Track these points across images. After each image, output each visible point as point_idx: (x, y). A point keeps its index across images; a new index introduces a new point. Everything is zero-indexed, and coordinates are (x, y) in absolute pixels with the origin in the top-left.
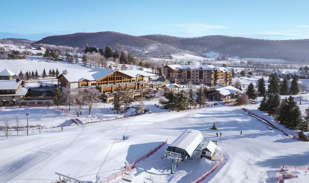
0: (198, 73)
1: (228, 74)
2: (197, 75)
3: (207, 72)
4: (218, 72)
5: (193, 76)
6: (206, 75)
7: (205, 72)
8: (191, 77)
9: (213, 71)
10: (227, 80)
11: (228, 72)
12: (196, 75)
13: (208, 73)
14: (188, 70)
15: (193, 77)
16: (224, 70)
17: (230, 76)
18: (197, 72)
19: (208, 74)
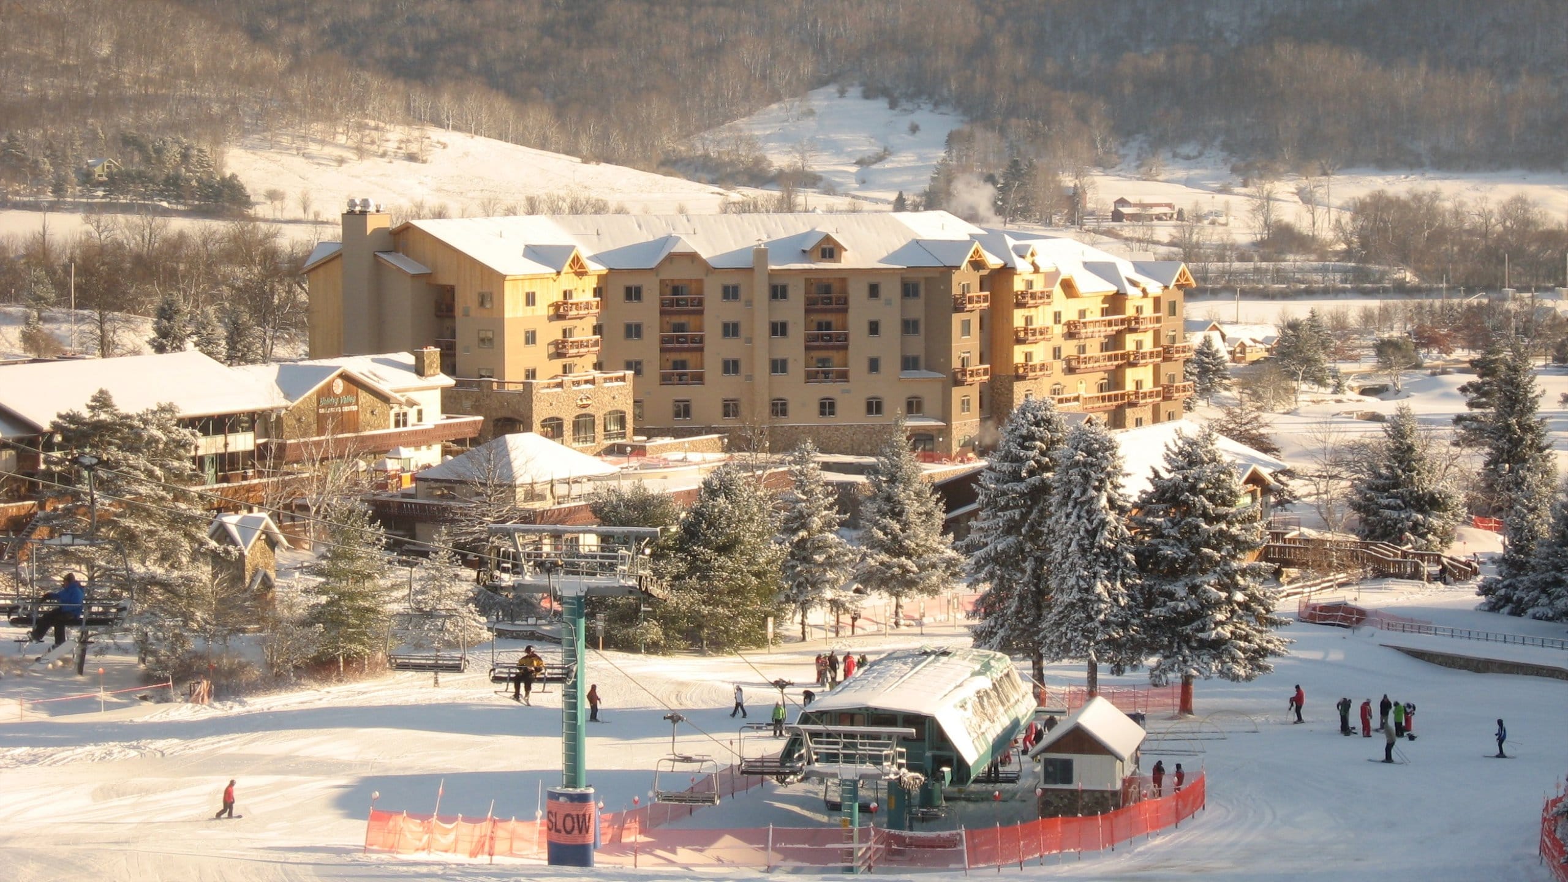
0: (793, 310)
1: (1130, 312)
2: (779, 329)
3: (891, 291)
4: (1019, 285)
5: (732, 348)
6: (891, 327)
7: (874, 291)
8: (712, 365)
9: (965, 280)
10: (1130, 387)
11: (1131, 290)
12: (762, 329)
13: (911, 302)
14: (669, 274)
15: (731, 367)
16: (1091, 267)
17: (1156, 342)
18: (778, 292)
19: (912, 315)
